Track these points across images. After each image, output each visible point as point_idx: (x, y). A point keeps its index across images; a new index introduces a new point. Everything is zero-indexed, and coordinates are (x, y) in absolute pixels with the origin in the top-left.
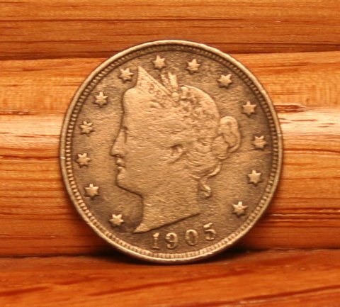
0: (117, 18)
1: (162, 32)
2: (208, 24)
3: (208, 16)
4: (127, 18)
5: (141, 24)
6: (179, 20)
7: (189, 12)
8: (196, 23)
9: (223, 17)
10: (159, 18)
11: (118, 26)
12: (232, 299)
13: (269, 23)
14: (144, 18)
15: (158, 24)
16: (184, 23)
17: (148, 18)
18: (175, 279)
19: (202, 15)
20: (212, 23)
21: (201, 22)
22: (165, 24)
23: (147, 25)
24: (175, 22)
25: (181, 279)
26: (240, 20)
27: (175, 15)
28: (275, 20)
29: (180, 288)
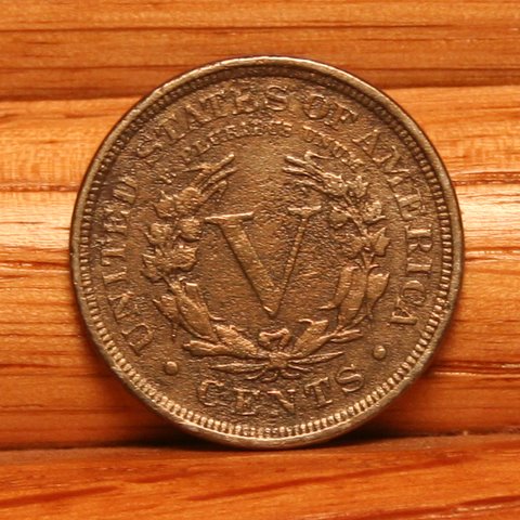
0: (231, 25)
1: (310, 50)
2: (391, 34)
3: (391, 20)
4: (248, 25)
5: (273, 35)
6: (340, 27)
7: (357, 13)
8: (370, 33)
9: (417, 21)
10: (304, 24)
11: (233, 39)
12: (442, 504)
13: (498, 32)
14: (278, 24)
15: (303, 35)
16: (349, 33)
17: (285, 24)
18: (340, 472)
19: (381, 19)
20: (398, 31)
21: (379, 31)
22: (315, 35)
23: (284, 36)
24: (332, 32)
25: (352, 471)
26: (448, 26)
27: (334, 19)
28: (509, 27)
29: (349, 486)
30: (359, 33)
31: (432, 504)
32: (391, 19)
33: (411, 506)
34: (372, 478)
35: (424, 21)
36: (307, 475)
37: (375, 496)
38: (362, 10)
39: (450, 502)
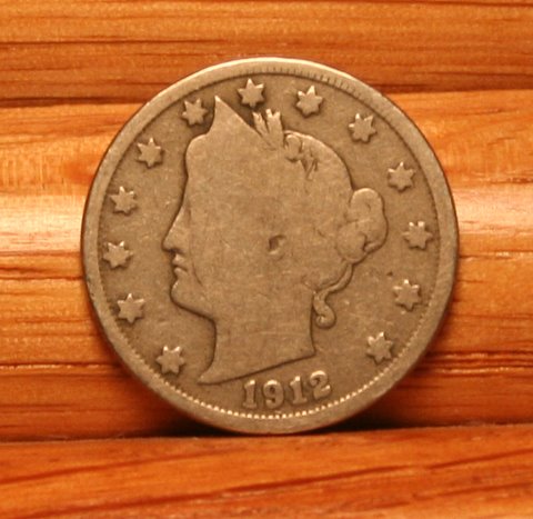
30: (134, 48)
31: (198, 490)
32: (164, 35)
33: (179, 492)
34: (141, 467)
35: (197, 36)
36: (79, 464)
37: (143, 483)
38: (137, 26)
39: (216, 488)
